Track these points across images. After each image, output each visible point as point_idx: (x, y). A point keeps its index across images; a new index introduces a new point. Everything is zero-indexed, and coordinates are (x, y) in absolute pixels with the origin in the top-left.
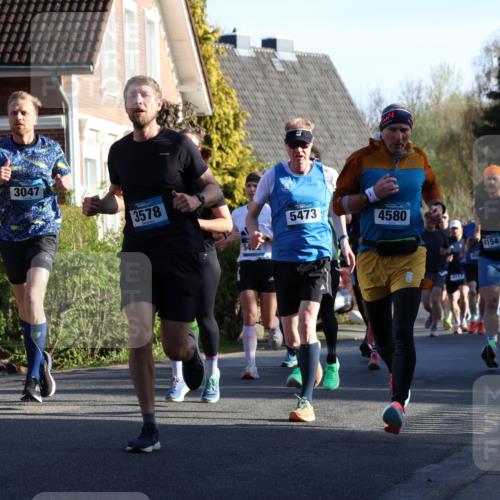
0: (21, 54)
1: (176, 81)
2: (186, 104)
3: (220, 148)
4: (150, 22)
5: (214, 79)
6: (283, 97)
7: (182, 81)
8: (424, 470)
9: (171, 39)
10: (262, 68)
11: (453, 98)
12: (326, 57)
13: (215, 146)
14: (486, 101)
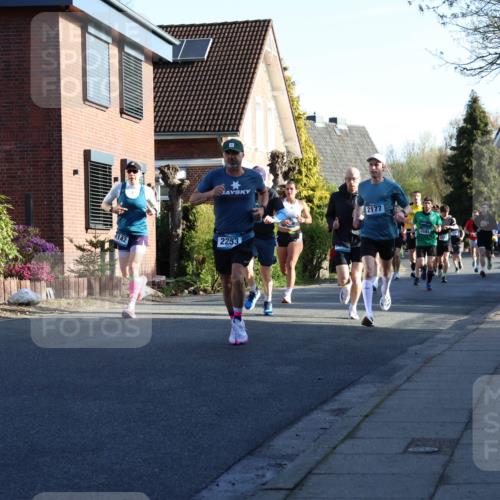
0: (201, 126)
1: (283, 140)
2: (288, 152)
3: (306, 176)
4: (269, 109)
5: (303, 139)
6: (341, 149)
7: (286, 140)
8: (414, 348)
9: (280, 118)
10: (329, 133)
11: (431, 150)
12: (363, 127)
13: (304, 174)
14: (450, 152)
